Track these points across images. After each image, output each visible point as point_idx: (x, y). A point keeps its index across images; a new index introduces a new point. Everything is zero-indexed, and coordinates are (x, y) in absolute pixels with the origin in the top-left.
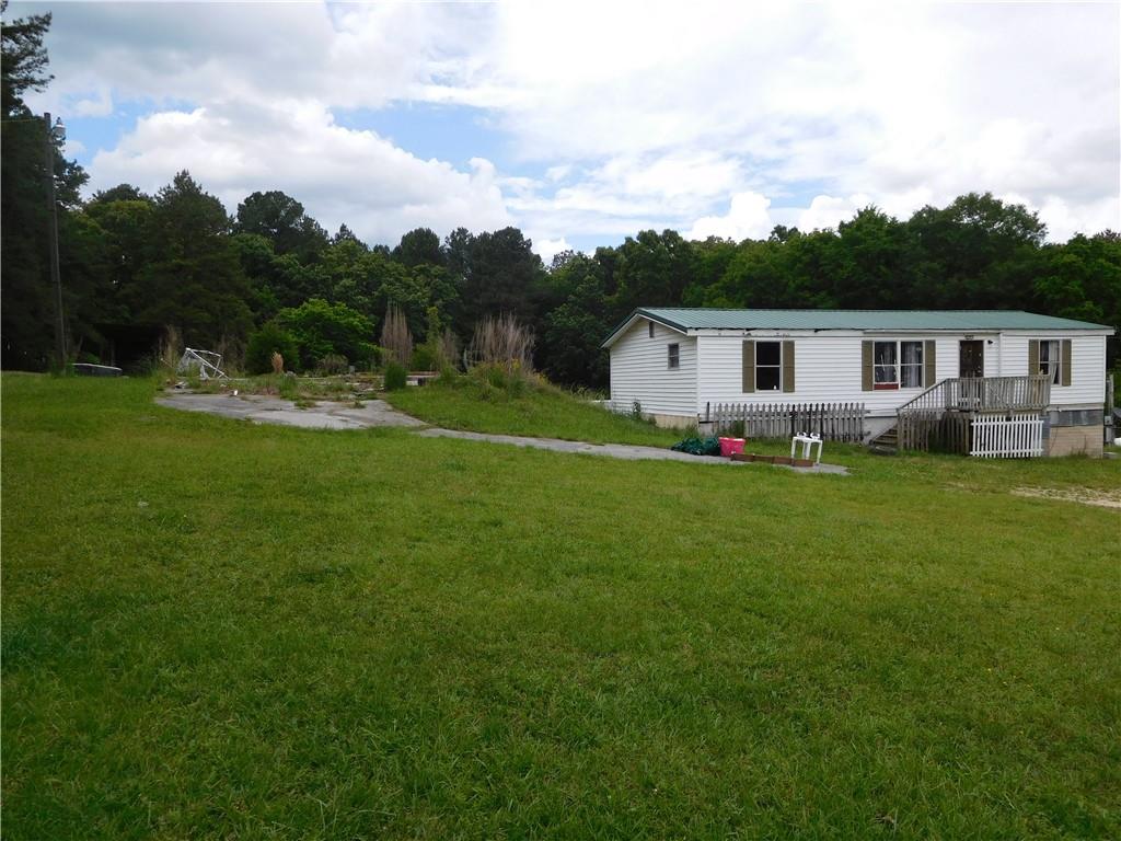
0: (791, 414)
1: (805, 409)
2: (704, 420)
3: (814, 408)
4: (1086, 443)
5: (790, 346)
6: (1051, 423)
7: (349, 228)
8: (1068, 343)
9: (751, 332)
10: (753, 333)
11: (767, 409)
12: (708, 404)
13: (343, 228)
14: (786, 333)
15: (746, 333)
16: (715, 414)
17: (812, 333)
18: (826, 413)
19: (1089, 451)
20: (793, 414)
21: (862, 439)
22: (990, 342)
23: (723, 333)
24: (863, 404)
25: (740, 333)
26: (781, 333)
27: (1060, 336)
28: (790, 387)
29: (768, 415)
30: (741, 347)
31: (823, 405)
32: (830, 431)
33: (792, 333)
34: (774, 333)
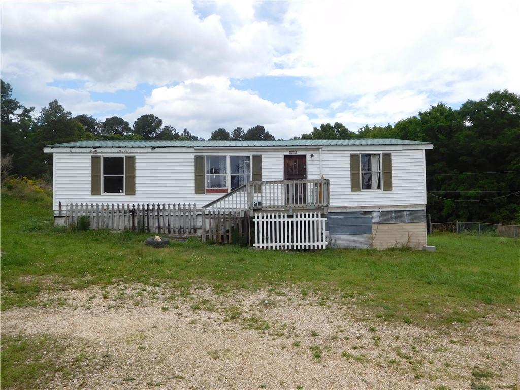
0: (131, 211)
1: (143, 208)
2: (58, 215)
3: (151, 207)
4: (409, 238)
5: (131, 160)
6: (374, 221)
7: (188, 130)
8: (387, 157)
9: (97, 149)
10: (99, 150)
11: (110, 208)
12: (60, 203)
13: (185, 131)
14: (127, 150)
15: (93, 150)
16: (67, 210)
17: (150, 150)
18: (161, 211)
19: (412, 245)
20: (133, 212)
21: (195, 232)
22: (312, 156)
23: (74, 150)
24: (195, 205)
25: (88, 150)
26: (123, 150)
27: (381, 151)
28: (131, 191)
29: (112, 212)
30: (90, 161)
31: (159, 205)
32: (167, 225)
33: (132, 150)
34: (117, 150)
